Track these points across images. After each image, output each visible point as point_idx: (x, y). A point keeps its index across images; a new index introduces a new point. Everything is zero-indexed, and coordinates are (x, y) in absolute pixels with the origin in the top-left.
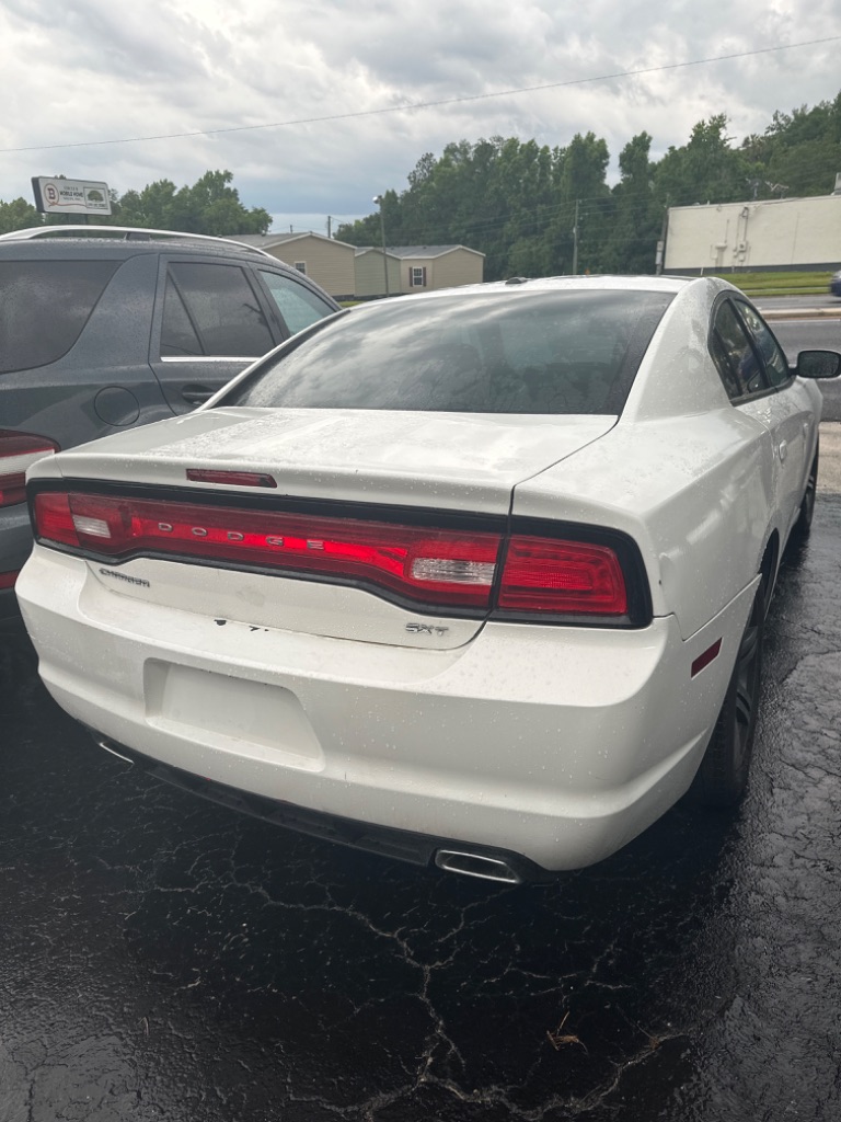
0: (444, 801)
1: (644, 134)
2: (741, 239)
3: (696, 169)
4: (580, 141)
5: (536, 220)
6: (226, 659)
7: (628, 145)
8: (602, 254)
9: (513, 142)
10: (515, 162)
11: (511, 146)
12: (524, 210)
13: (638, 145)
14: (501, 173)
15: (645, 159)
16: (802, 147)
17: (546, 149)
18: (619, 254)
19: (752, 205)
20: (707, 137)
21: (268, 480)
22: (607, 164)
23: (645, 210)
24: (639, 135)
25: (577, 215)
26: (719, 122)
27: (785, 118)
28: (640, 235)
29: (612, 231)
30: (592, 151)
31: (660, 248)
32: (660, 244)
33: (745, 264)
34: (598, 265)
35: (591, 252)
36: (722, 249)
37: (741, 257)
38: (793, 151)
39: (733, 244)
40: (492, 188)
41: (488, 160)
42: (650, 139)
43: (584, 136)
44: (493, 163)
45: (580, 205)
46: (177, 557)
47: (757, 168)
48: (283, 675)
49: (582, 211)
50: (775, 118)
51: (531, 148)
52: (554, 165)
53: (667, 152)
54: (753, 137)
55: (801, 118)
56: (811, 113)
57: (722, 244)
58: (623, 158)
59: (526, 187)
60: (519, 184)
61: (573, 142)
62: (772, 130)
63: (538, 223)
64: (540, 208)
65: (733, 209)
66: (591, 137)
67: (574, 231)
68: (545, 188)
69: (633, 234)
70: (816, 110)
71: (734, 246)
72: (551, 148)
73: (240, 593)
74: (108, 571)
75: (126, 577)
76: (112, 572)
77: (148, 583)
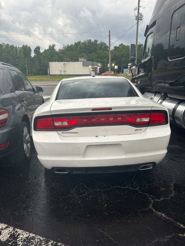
0: (146, 156)
1: (38, 46)
2: (64, 69)
3: (51, 55)
4: (24, 46)
5: (16, 63)
7: (35, 48)
8: (33, 71)
9: (8, 45)
10: (9, 49)
11: (7, 46)
12: (13, 60)
13: (37, 48)
14: (6, 52)
15: (39, 51)
16: (70, 52)
17: (16, 47)
18: (37, 71)
19: (65, 63)
20: (52, 48)
22: (31, 52)
23: (41, 62)
24: (37, 46)
25: (26, 62)
26: (54, 46)
27: (66, 46)
28: (41, 67)
29: (34, 66)
30: (27, 49)
31: (48, 70)
32: (48, 69)
33: (66, 74)
34: (32, 73)
35: (30, 70)
36: (61, 71)
37: (65, 73)
38: (69, 53)
39: (63, 70)
40: (4, 55)
41: (2, 48)
42: (40, 47)
43: (25, 45)
44: (3, 49)
45: (27, 60)
47: (62, 55)
48: (120, 141)
49: (27, 61)
50: (64, 46)
51: (12, 47)
52: (18, 51)
53: (44, 50)
54: (60, 49)
55: (68, 47)
56: (70, 46)
57: (61, 70)
58: (34, 50)
59: (12, 55)
60: (10, 54)
61: (23, 46)
62: (63, 48)
63: (17, 63)
64: (17, 60)
65: (62, 63)
66: (27, 46)
67: (26, 65)
68: (17, 55)
69: (39, 67)
70: (71, 45)
71: (63, 71)
72: (18, 47)
73: (103, 130)
74: (65, 132)
75: (71, 133)
76: (66, 132)
77: (78, 133)
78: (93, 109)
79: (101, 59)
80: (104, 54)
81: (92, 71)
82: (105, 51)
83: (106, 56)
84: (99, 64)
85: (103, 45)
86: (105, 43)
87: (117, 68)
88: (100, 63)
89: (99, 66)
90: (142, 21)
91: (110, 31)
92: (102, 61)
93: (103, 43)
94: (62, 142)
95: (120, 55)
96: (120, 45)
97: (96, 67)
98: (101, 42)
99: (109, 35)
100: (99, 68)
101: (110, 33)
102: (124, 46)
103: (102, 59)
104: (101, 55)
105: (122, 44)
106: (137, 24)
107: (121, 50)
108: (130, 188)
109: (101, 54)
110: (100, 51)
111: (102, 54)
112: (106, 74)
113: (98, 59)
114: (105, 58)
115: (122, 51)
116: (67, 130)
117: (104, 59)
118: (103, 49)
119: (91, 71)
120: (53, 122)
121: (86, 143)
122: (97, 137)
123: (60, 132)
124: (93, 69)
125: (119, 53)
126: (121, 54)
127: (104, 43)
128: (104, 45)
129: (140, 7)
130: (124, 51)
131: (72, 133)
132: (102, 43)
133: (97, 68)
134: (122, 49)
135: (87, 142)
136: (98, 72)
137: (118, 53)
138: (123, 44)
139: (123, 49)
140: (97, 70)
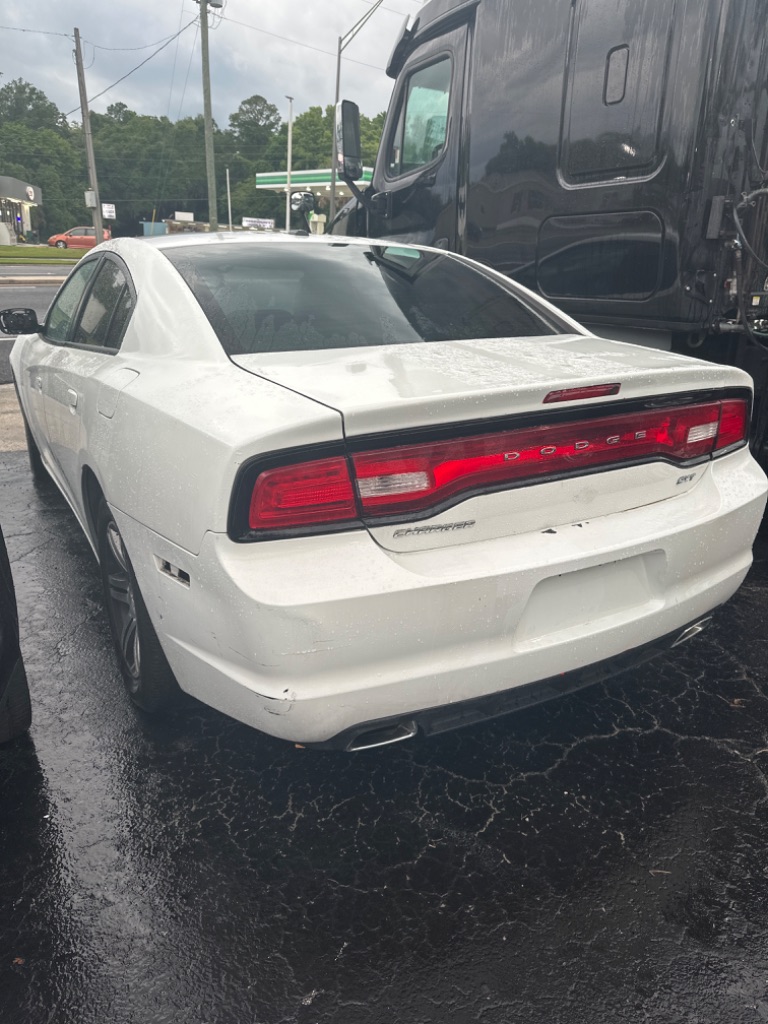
6: (618, 546)
21: (614, 388)
46: (519, 483)
73: (577, 496)
74: (409, 531)
75: (441, 528)
76: (418, 530)
77: (473, 523)
78: (553, 396)
79: (26, 167)
80: (38, 142)
82: (46, 132)
83: (50, 152)
84: (30, 189)
85: (30, 99)
86: (39, 88)
87: (114, 215)
88: (32, 184)
89: (32, 198)
90: (220, 9)
91: (76, 30)
92: (34, 176)
93: (27, 90)
94: (426, 585)
95: (118, 154)
96: (111, 109)
97: (13, 200)
98: (14, 82)
99: (78, 53)
100: (27, 207)
101: (81, 41)
102: (132, 114)
103: (35, 167)
104: (24, 148)
105: (121, 104)
106: (199, 20)
107: (120, 135)
108: (630, 729)
109: (24, 142)
110: (18, 126)
111: (32, 145)
112: (74, 237)
113: (11, 164)
114: (47, 161)
115: (126, 140)
116: (420, 515)
117: (42, 165)
118: (29, 117)
120: (353, 477)
121: (538, 569)
122: (550, 531)
123: (385, 533)
125: (112, 148)
126: (125, 151)
127: (34, 89)
128: (34, 97)
130: (136, 140)
131: (446, 528)
132: (24, 87)
133: (18, 208)
134: (124, 127)
135: (542, 563)
136: (27, 227)
137: (108, 146)
138: (125, 106)
139: (131, 131)
140: (19, 216)
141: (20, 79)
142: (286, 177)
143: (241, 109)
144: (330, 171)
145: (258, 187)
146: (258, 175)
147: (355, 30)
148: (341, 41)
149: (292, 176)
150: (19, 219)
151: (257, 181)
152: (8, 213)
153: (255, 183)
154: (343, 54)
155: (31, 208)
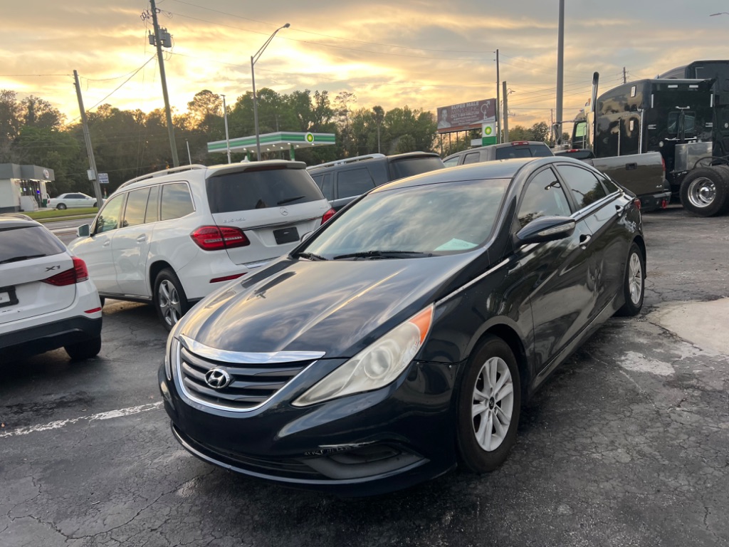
81: (25, 194)
84: (46, 171)
87: (107, 179)
88: (48, 167)
89: (47, 177)
90: (170, 49)
91: (75, 71)
93: (37, 102)
96: (100, 108)
97: (34, 180)
99: (77, 84)
100: (43, 183)
101: (79, 77)
105: (107, 104)
119: (20, 195)
124: (25, 189)
127: (42, 101)
128: (42, 106)
129: (157, 11)
132: (34, 100)
133: (37, 184)
136: (44, 197)
140: (38, 189)
141: (31, 96)
142: (226, 143)
143: (195, 99)
144: (255, 137)
145: (209, 151)
146: (209, 144)
147: (261, 52)
148: (252, 58)
149: (230, 143)
150: (38, 192)
151: (209, 147)
152: (31, 189)
153: (207, 150)
154: (254, 67)
155: (47, 184)
